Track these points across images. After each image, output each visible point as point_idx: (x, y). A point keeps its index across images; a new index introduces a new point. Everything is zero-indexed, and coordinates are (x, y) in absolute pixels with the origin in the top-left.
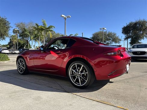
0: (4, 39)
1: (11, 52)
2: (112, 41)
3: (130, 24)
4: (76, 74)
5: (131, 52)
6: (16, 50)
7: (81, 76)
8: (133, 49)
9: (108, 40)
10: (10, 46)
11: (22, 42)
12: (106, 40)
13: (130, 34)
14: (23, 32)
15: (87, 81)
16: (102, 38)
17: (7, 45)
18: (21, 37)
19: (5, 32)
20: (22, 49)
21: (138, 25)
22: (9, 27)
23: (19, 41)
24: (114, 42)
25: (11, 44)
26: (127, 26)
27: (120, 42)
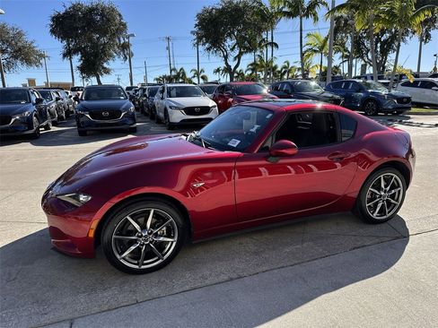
2: (13, 57)
3: (75, 9)
24: (19, 62)
26: (66, 13)
27: (42, 61)
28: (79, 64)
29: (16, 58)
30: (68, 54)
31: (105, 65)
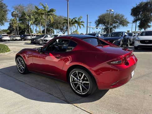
0: (3, 24)
1: (12, 38)
2: (119, 24)
3: (141, 4)
4: (78, 82)
5: (138, 41)
6: (16, 36)
7: (82, 84)
8: (142, 37)
9: (115, 23)
10: (10, 31)
11: (23, 26)
12: (112, 22)
13: (140, 16)
14: (22, 16)
15: (88, 90)
16: (109, 21)
17: (7, 30)
18: (21, 22)
19: (3, 16)
20: (23, 35)
21: (149, 6)
22: (6, 11)
23: (20, 25)
24: (121, 25)
25: (12, 29)
26: (137, 6)
27: (128, 24)
28: (139, 24)
29: (120, 24)
30: (135, 21)
31: (149, 24)
